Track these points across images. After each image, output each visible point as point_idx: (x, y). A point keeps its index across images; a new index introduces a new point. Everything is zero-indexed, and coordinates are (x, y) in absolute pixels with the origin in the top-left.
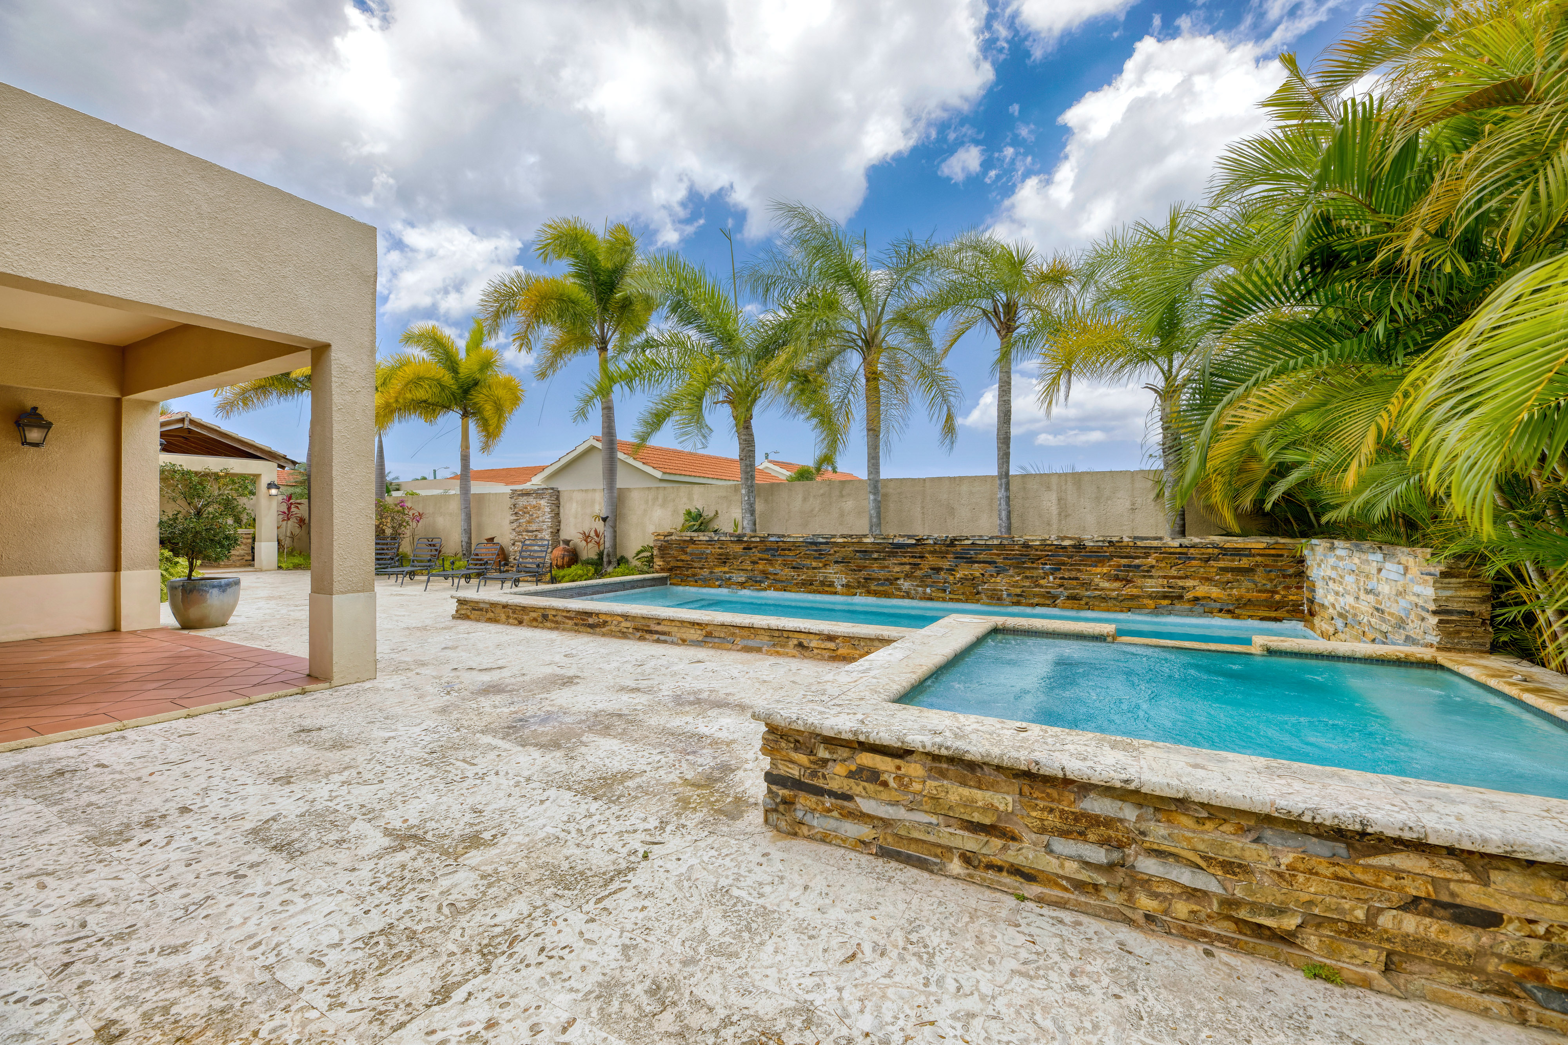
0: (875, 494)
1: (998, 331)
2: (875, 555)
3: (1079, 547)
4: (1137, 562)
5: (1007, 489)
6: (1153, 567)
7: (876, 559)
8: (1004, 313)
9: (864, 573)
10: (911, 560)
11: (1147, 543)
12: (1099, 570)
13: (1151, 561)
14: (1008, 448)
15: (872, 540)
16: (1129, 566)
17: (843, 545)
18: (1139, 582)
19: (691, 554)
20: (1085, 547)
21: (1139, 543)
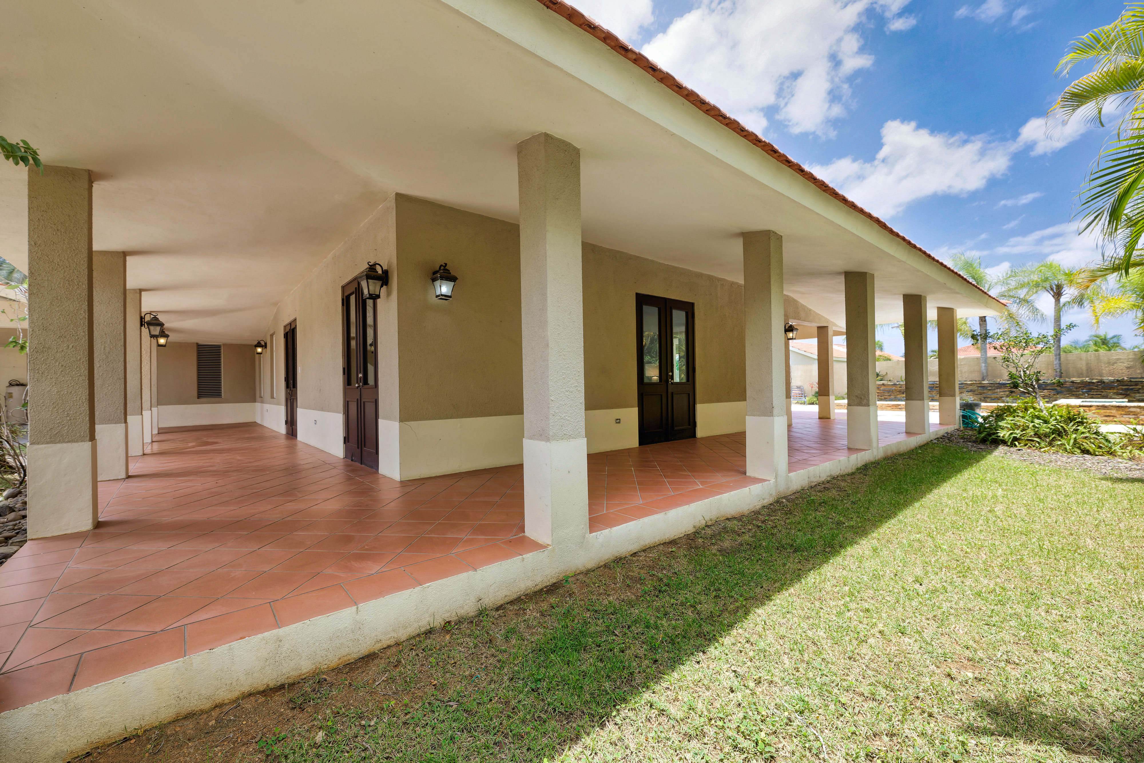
0: (985, 364)
1: (1053, 296)
2: (989, 388)
3: (1102, 382)
4: (1131, 387)
5: (1060, 360)
6: (1140, 389)
7: (990, 390)
8: (1056, 289)
9: (984, 395)
10: (1010, 390)
11: (1137, 380)
12: (1112, 391)
13: (1138, 387)
14: (1060, 343)
15: (988, 382)
16: (1127, 389)
17: (971, 385)
18: (1133, 395)
19: (883, 390)
20: (1104, 382)
21: (1132, 380)
